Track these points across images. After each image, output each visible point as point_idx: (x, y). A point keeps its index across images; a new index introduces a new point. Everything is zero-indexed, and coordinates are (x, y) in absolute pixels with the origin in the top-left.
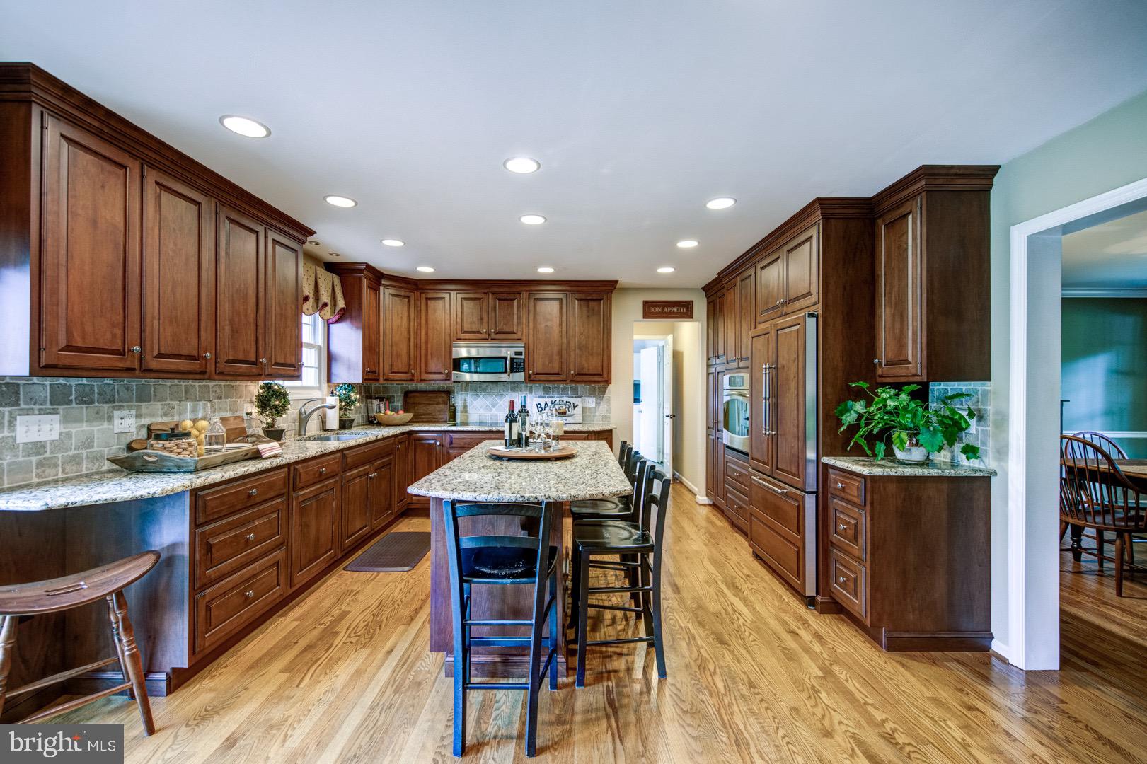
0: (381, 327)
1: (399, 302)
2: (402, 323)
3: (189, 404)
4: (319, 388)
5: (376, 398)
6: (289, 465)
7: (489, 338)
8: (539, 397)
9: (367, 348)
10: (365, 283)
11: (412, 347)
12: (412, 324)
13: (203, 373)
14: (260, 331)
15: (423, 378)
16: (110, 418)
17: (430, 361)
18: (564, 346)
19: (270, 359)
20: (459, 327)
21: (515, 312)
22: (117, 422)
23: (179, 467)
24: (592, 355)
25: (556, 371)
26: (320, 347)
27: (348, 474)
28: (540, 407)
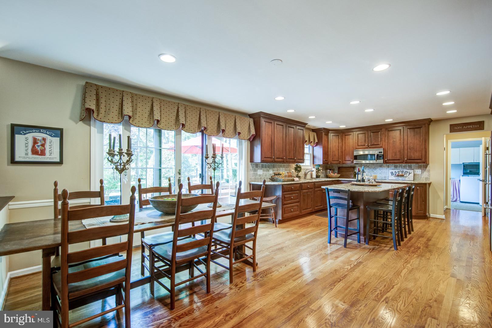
0: (329, 147)
1: (335, 138)
2: (336, 144)
3: (281, 168)
4: (311, 166)
5: (329, 169)
6: (300, 183)
7: (368, 147)
8: (392, 169)
9: (324, 153)
10: (323, 133)
11: (340, 153)
12: (340, 145)
13: (284, 162)
14: (295, 151)
15: (344, 162)
16: (269, 171)
17: (346, 157)
18: (402, 148)
19: (297, 158)
20: (357, 144)
21: (379, 136)
22: (270, 172)
23: (280, 181)
24: (416, 151)
25: (398, 159)
26: (311, 154)
27: (316, 189)
28: (393, 173)
